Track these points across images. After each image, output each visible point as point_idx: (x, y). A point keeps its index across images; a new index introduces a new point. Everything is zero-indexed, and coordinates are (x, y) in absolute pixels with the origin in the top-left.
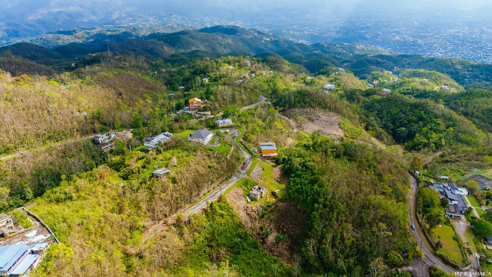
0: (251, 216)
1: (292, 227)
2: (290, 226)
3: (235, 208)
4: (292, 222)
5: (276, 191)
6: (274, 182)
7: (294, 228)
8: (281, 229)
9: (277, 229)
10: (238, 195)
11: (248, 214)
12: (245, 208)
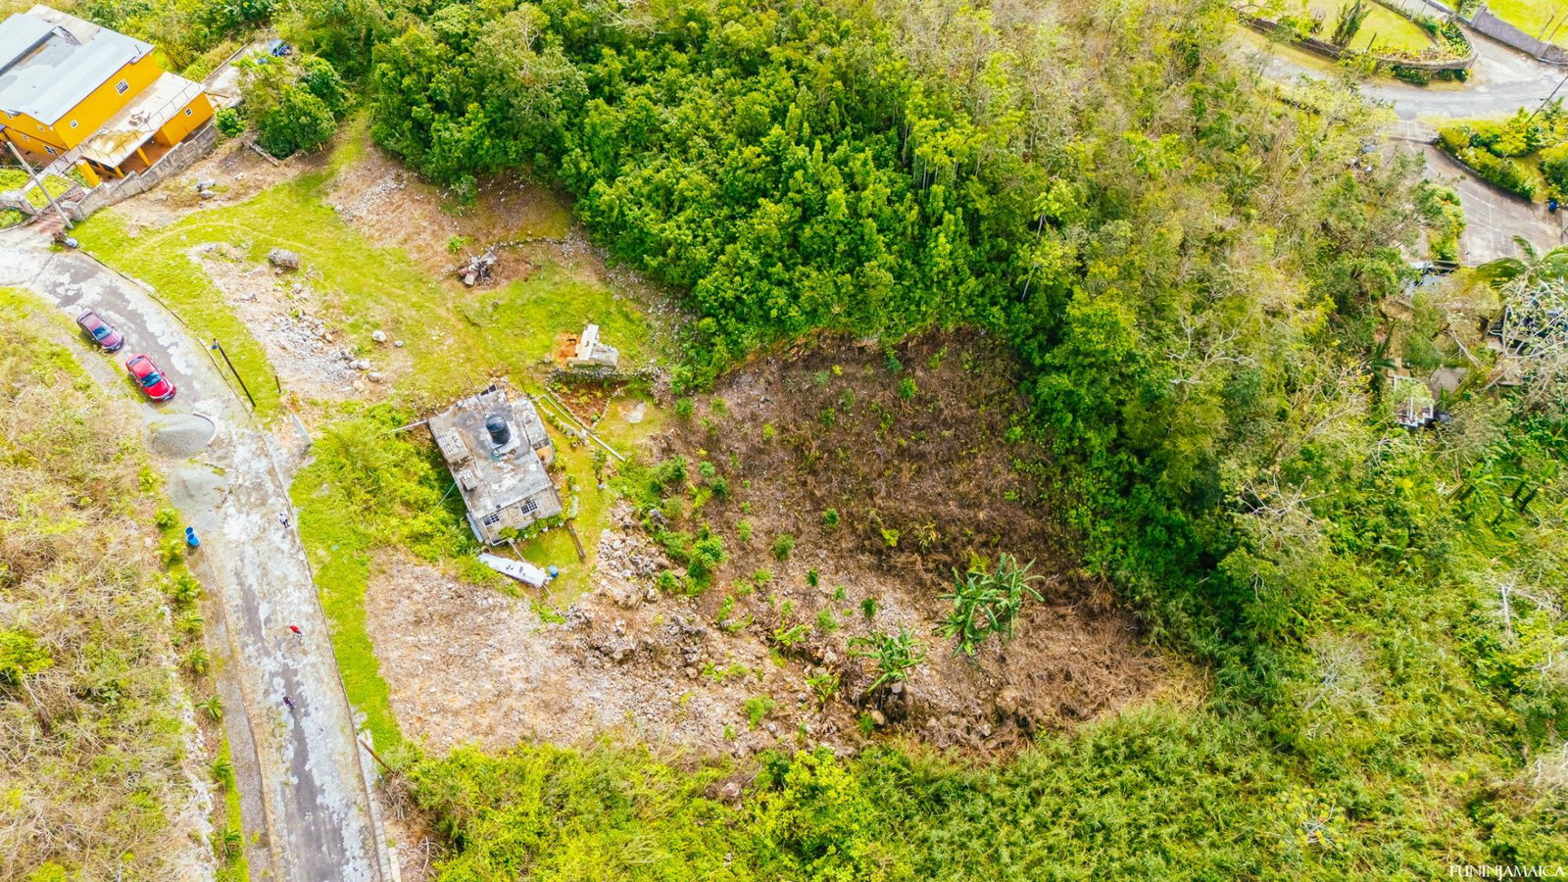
0: (653, 652)
1: (951, 482)
2: (932, 485)
3: (541, 722)
4: (922, 456)
5: (585, 353)
6: (476, 299)
7: (967, 476)
8: (900, 548)
9: (870, 568)
10: (448, 618)
11: (628, 657)
12: (574, 641)
